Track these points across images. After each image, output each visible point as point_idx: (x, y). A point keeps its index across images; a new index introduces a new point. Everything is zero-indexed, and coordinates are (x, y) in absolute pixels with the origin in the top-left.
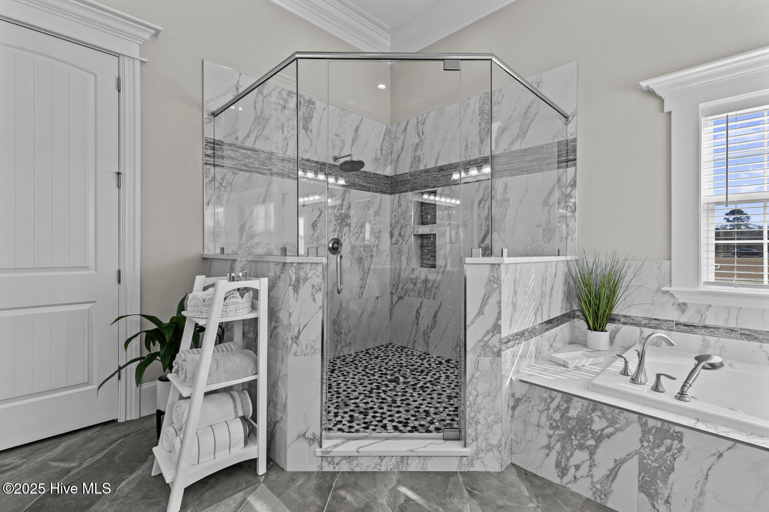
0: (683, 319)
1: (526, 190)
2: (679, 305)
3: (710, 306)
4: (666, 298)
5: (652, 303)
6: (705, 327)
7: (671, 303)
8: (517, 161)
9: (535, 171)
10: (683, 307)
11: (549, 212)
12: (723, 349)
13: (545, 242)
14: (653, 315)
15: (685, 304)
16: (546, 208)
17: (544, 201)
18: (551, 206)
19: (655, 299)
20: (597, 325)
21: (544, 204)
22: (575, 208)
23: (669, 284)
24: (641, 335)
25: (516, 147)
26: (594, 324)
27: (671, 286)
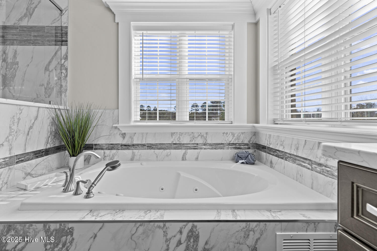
0: (124, 142)
1: (32, 58)
2: (122, 134)
3: (135, 133)
4: (116, 131)
5: (110, 135)
6: (133, 145)
7: (118, 134)
8: (24, 34)
9: (39, 44)
10: (124, 135)
11: (49, 76)
12: (140, 155)
13: (46, 97)
14: (110, 142)
15: (125, 134)
16: (47, 73)
17: (46, 67)
18: (50, 71)
19: (111, 132)
20: (75, 152)
21: (45, 69)
22: (67, 74)
23: (117, 123)
24: (104, 155)
25: (24, 23)
26: (72, 152)
27: (118, 124)
